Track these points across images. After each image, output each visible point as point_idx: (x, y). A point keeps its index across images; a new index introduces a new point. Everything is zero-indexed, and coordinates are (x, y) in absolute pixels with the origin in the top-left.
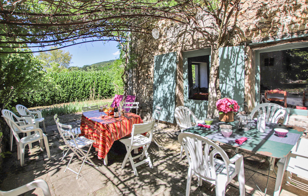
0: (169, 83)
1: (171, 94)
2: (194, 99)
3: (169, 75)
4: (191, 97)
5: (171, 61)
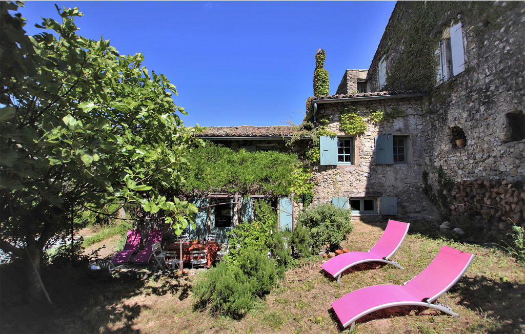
0: (202, 218)
1: (204, 226)
2: (218, 227)
3: (202, 212)
4: (216, 226)
5: (203, 201)
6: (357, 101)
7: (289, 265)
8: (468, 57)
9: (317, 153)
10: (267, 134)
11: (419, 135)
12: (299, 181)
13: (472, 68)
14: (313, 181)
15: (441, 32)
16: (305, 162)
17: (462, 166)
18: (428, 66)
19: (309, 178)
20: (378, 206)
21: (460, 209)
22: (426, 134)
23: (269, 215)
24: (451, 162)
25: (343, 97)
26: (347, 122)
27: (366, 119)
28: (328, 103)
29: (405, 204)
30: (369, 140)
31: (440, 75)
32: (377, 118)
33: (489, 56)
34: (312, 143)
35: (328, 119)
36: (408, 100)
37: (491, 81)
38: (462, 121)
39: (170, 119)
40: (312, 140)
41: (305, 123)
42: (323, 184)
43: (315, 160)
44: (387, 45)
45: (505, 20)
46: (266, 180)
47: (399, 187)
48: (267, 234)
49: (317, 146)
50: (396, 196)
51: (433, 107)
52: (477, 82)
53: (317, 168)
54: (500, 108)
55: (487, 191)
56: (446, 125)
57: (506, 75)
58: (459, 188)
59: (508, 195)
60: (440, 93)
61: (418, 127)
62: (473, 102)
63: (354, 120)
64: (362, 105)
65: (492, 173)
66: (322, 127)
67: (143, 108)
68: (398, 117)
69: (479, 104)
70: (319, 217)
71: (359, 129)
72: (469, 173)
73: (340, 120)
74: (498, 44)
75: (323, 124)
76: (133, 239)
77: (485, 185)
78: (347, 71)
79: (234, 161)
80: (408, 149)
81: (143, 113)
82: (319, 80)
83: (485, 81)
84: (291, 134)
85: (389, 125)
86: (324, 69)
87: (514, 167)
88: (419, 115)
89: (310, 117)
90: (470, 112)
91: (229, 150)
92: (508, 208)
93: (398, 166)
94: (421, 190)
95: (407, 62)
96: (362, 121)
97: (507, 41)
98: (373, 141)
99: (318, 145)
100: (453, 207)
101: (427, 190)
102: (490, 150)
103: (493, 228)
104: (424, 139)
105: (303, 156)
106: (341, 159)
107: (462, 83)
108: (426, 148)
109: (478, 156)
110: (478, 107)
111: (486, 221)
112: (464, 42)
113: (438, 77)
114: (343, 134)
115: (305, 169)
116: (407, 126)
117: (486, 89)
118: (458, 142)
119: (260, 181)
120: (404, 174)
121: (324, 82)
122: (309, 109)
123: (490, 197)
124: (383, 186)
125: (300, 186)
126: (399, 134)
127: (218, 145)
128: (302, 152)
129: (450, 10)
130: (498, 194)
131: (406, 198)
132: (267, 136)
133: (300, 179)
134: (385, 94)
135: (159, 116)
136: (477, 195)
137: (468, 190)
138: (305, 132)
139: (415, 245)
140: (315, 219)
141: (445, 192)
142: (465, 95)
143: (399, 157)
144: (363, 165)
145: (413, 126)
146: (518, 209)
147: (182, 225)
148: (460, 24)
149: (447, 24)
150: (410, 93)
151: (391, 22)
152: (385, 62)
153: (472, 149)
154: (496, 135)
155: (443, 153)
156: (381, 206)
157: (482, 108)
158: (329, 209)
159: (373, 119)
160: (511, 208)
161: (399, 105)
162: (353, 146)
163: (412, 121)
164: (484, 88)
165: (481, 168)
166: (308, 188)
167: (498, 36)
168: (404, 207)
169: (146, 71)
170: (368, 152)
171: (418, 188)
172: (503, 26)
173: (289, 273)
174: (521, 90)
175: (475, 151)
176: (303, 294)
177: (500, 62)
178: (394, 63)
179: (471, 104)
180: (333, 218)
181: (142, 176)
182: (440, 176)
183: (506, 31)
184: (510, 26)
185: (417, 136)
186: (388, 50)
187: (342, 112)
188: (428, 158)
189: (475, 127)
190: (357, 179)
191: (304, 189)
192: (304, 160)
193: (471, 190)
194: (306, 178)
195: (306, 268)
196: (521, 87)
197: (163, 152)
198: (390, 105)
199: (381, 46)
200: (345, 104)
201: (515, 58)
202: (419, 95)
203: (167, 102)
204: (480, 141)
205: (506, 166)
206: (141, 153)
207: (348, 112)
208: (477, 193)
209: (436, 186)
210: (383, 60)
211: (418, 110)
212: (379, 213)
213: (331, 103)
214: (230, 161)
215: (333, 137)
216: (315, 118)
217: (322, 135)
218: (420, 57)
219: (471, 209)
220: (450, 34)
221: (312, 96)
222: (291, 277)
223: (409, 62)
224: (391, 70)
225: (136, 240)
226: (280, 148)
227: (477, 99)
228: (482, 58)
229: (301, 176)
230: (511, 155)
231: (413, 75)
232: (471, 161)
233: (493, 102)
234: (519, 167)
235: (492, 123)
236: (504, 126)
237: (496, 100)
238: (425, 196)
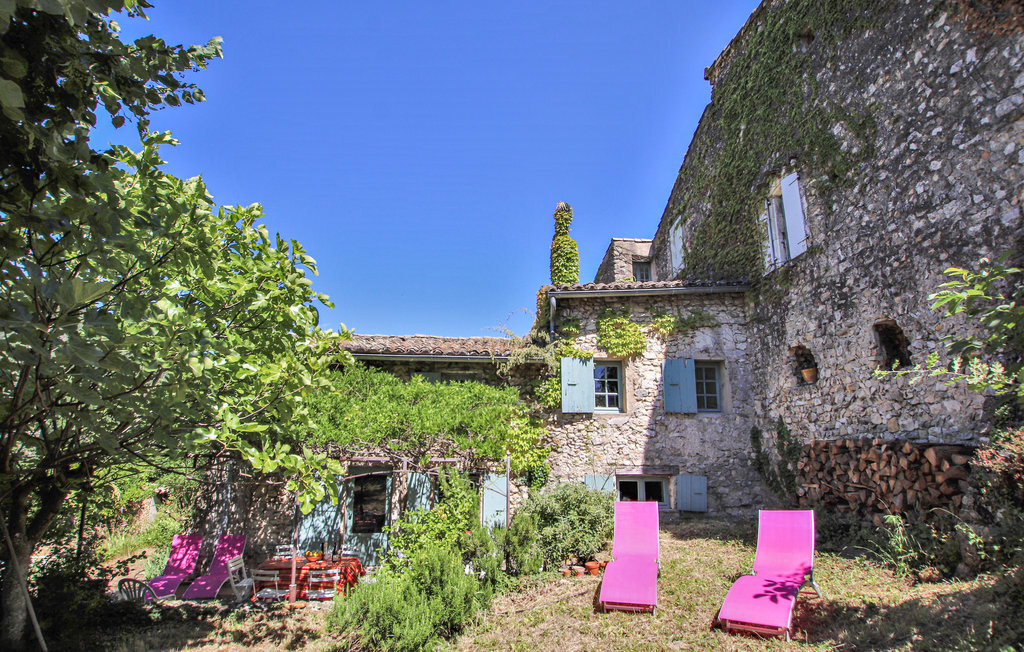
0: (327, 515)
1: (329, 533)
2: (358, 536)
4: (354, 532)
6: (628, 297)
7: (500, 587)
8: (811, 229)
9: (556, 390)
10: (462, 350)
11: (741, 360)
12: (521, 443)
13: (818, 246)
14: (548, 442)
15: (767, 186)
16: (533, 407)
17: (813, 416)
18: (750, 241)
19: (540, 438)
20: (672, 494)
21: (813, 493)
22: (753, 358)
23: (464, 493)
24: (797, 409)
25: (604, 288)
26: (611, 333)
27: (646, 330)
28: (577, 299)
29: (721, 490)
30: (652, 368)
31: (770, 256)
32: (665, 327)
33: (841, 228)
34: (547, 370)
35: (577, 327)
36: (720, 297)
37: (847, 270)
38: (810, 336)
39: (304, 313)
40: (547, 365)
41: (534, 334)
42: (566, 450)
43: (552, 403)
44: (682, 198)
45: (858, 174)
46: (461, 430)
47: (708, 457)
48: (460, 525)
49: (556, 377)
50: (705, 473)
51: (762, 310)
52: (826, 271)
53: (555, 419)
54: (863, 315)
55: (851, 457)
56: (784, 344)
57: (868, 262)
58: (808, 456)
59: (882, 464)
60: (771, 287)
61: (739, 346)
62: (823, 303)
63: (624, 330)
64: (637, 303)
65: (861, 428)
66: (565, 341)
67: (260, 294)
68: (703, 326)
69: (833, 308)
70: (557, 506)
71: (632, 346)
72: (827, 429)
73: (598, 330)
74: (853, 211)
75: (567, 335)
76: (180, 556)
77: (847, 448)
78: (613, 241)
79: (401, 397)
80: (723, 386)
81: (261, 301)
82: (559, 255)
83: (838, 270)
84: (508, 353)
85: (687, 340)
86: (569, 237)
87: (893, 416)
88: (740, 325)
89: (543, 322)
90: (820, 321)
91: (390, 377)
92: (884, 486)
93: (705, 418)
94: (749, 463)
95: (717, 231)
96: (637, 333)
97: (864, 207)
98: (659, 369)
99: (558, 375)
100: (801, 492)
101: (761, 463)
102: (855, 387)
103: (864, 524)
104: (750, 367)
105: (528, 394)
106: (600, 401)
107: (804, 272)
108: (755, 384)
109: (838, 398)
110: (831, 313)
111: (854, 513)
112: (802, 204)
113: (767, 259)
114: (604, 355)
115: (534, 420)
116: (718, 344)
117: (840, 282)
118: (806, 374)
119: (449, 432)
120: (718, 432)
121: (569, 259)
122: (541, 307)
123: (857, 469)
124: (679, 455)
125: (523, 453)
126: (704, 357)
127: (368, 368)
128: (528, 388)
129: (779, 150)
130: (869, 462)
131: (722, 479)
132: (462, 354)
133: (523, 439)
134: (677, 285)
135: (287, 308)
136: (837, 467)
137: (823, 457)
138: (534, 349)
139: (731, 557)
140: (549, 510)
141: (790, 467)
142: (810, 292)
143: (708, 400)
144: (641, 412)
145: (729, 345)
146: (898, 488)
147: (315, 495)
148: (794, 175)
149: (775, 173)
150: (720, 285)
151: (688, 160)
152: (680, 229)
153: (828, 385)
154: (862, 361)
155: (782, 393)
156: (677, 493)
157: (838, 315)
158: (576, 491)
159: (657, 330)
160: (888, 486)
161: (705, 305)
162: (623, 378)
163: (727, 334)
164: (838, 280)
165: (844, 420)
166: (539, 457)
167: (851, 198)
168: (719, 496)
169: (265, 232)
170: (650, 390)
171: (744, 460)
172: (856, 184)
173: (500, 602)
174: (890, 286)
175: (832, 390)
176: (524, 631)
177: (858, 240)
178: (695, 230)
179: (821, 307)
180: (583, 506)
181: (250, 408)
182: (781, 436)
183: (862, 192)
184: (866, 185)
185: (737, 361)
186: (684, 208)
187: (602, 316)
188: (758, 403)
189: (830, 348)
190: (630, 441)
191: (531, 459)
192: (531, 401)
193: (828, 458)
194: (535, 436)
195: (531, 592)
196: (890, 281)
197: (290, 367)
198: (689, 305)
199: (673, 200)
200: (607, 300)
201: (877, 235)
202: (737, 289)
203: (302, 285)
204: (839, 372)
205: (880, 415)
206: (251, 368)
207: (613, 314)
208: (837, 463)
209: (775, 455)
210: (678, 225)
211: (738, 316)
212: (673, 507)
213: (581, 299)
214: (393, 396)
215: (585, 360)
216: (552, 324)
217: (565, 356)
218: (736, 223)
219: (830, 492)
220: (780, 189)
221: (548, 285)
222: (502, 607)
223: (720, 231)
224: (691, 243)
225: (186, 559)
226: (486, 379)
227: (828, 300)
228: (831, 230)
229: (526, 432)
230: (887, 396)
231: (727, 254)
232: (828, 407)
233: (853, 305)
234: (899, 415)
235: (854, 340)
236: (872, 346)
237: (856, 301)
238: (757, 475)
